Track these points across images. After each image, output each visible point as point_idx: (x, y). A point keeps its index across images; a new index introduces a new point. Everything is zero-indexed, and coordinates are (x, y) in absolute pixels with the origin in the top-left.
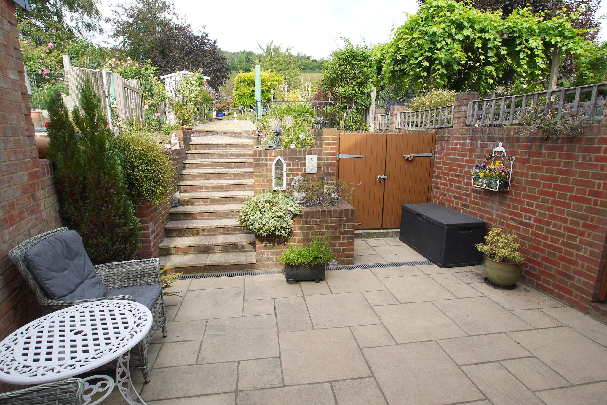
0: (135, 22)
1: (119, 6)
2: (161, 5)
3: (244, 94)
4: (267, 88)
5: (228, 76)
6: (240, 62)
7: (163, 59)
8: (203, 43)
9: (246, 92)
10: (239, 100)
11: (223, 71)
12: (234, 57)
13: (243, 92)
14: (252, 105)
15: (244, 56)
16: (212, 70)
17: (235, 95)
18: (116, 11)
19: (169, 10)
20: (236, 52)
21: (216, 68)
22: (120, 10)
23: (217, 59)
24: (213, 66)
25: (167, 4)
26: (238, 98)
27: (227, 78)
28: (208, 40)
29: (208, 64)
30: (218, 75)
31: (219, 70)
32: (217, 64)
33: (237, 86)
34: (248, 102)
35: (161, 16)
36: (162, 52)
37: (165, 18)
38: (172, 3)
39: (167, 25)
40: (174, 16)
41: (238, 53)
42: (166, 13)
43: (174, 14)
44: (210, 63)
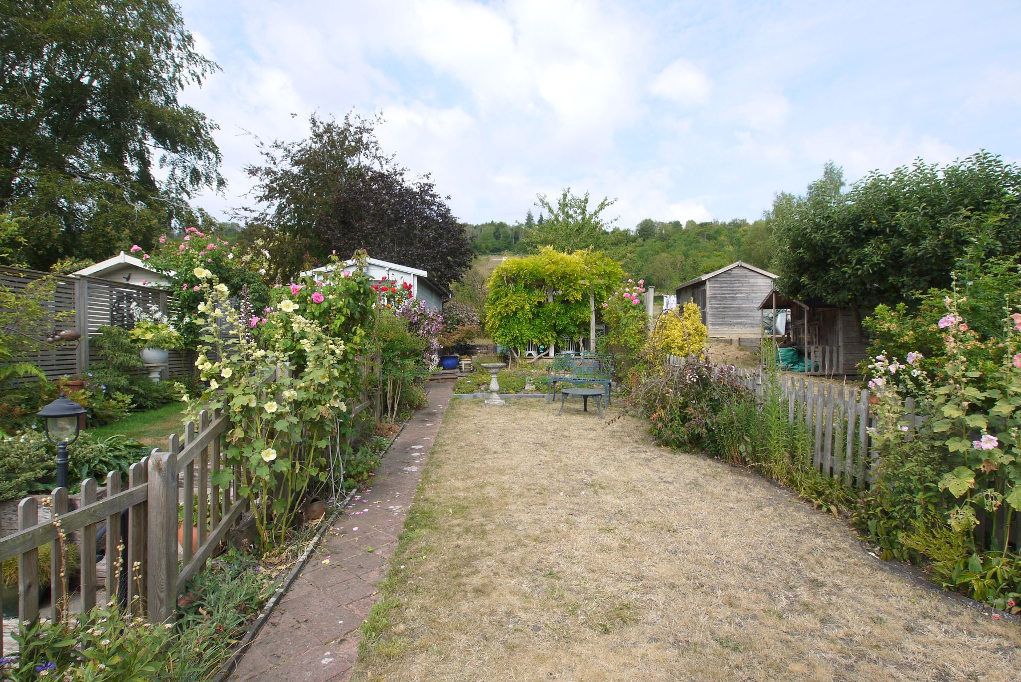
0: (305, 172)
1: (277, 146)
2: (353, 144)
3: (515, 313)
4: (579, 297)
5: (468, 263)
6: (485, 239)
7: (344, 235)
8: (424, 202)
9: (523, 308)
10: (501, 331)
11: (461, 254)
12: (476, 232)
13: (513, 307)
14: (535, 341)
15: (493, 230)
16: (438, 252)
17: (492, 316)
18: (267, 154)
19: (367, 152)
20: (480, 224)
21: (446, 247)
22: (279, 154)
23: (449, 232)
24: (440, 244)
25: (365, 142)
26: (498, 323)
27: (467, 266)
28: (433, 196)
29: (430, 242)
30: (449, 261)
31: (452, 252)
32: (448, 240)
33: (496, 293)
34: (527, 333)
35: (352, 162)
36: (345, 223)
37: (359, 163)
38: (374, 140)
39: (361, 176)
40: (376, 161)
41: (483, 225)
42: (362, 158)
43: (375, 157)
44: (435, 239)
